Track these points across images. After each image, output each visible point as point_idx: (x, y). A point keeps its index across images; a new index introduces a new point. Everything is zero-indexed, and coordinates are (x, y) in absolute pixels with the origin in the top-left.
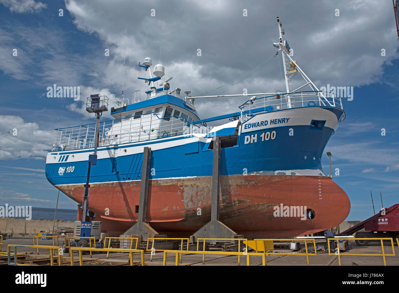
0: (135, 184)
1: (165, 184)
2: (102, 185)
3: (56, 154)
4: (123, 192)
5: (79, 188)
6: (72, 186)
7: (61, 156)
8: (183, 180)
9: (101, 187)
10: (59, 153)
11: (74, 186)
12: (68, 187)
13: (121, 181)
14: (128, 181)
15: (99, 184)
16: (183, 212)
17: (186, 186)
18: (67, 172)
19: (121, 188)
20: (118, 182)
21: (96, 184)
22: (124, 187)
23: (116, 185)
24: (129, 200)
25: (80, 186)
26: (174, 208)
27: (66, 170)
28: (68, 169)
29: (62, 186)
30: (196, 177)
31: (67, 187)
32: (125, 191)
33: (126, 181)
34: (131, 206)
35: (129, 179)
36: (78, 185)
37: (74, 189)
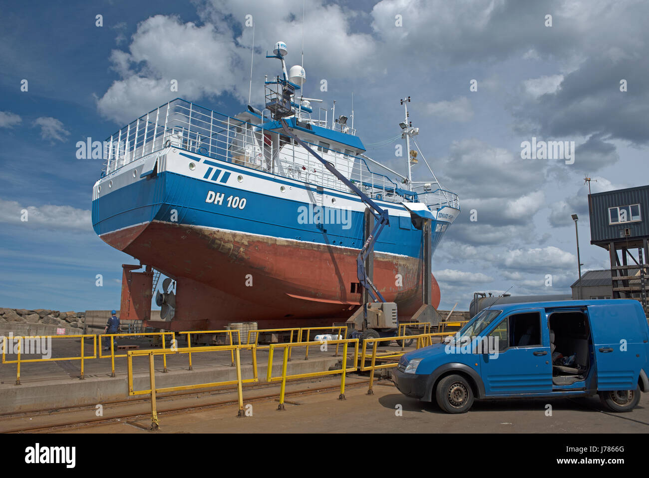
0: (349, 253)
1: (382, 260)
2: (301, 245)
3: (198, 160)
4: (333, 262)
5: (258, 242)
6: (243, 237)
7: (210, 170)
8: (398, 258)
9: (300, 248)
10: (203, 158)
11: (247, 236)
12: (234, 235)
13: (331, 245)
14: (340, 247)
15: (297, 242)
16: (396, 295)
17: (400, 265)
18: (229, 205)
19: (331, 255)
20: (325, 245)
21: (293, 242)
22: (335, 255)
23: (323, 249)
24: (343, 274)
25: (260, 240)
26: (391, 289)
27: (225, 201)
28: (230, 199)
29: (218, 231)
30: (407, 256)
31: (231, 236)
32: (337, 261)
33: (338, 246)
34: (345, 282)
35: (341, 244)
36: (258, 237)
37: (248, 242)
